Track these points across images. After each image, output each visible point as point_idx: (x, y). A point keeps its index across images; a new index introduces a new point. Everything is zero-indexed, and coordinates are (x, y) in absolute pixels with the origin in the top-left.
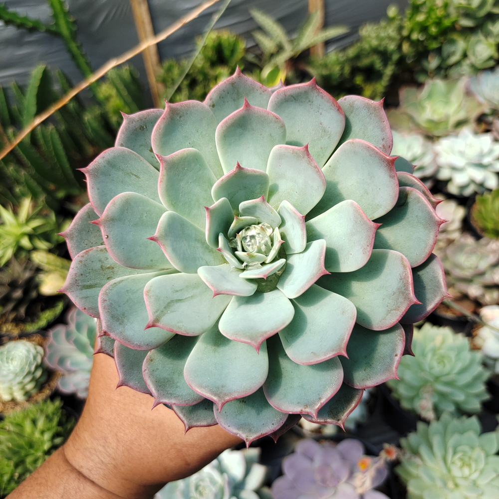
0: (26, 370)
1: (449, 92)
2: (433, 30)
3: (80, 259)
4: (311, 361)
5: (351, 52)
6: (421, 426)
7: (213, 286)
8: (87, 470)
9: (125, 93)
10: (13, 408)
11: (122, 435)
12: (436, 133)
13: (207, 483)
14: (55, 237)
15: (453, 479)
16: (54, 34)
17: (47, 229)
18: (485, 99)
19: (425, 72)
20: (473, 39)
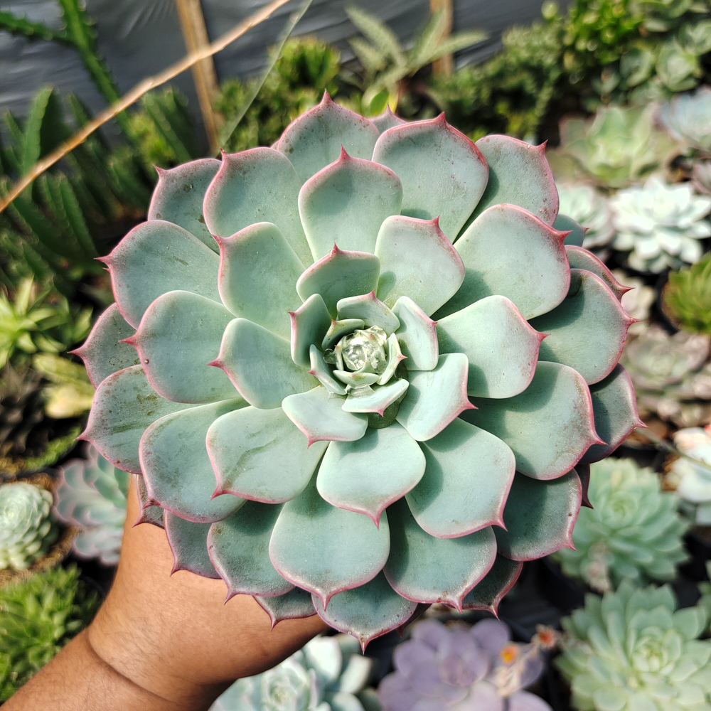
0: (28, 525)
1: (630, 125)
2: (608, 36)
3: (106, 388)
4: (452, 534)
5: (491, 68)
6: (590, 600)
7: (306, 429)
8: (121, 664)
9: (167, 128)
10: (9, 580)
11: (169, 614)
12: (613, 183)
13: (286, 683)
14: (69, 334)
15: (637, 674)
16: (65, 44)
17: (57, 323)
18: (683, 134)
19: (596, 96)
20: (665, 48)
